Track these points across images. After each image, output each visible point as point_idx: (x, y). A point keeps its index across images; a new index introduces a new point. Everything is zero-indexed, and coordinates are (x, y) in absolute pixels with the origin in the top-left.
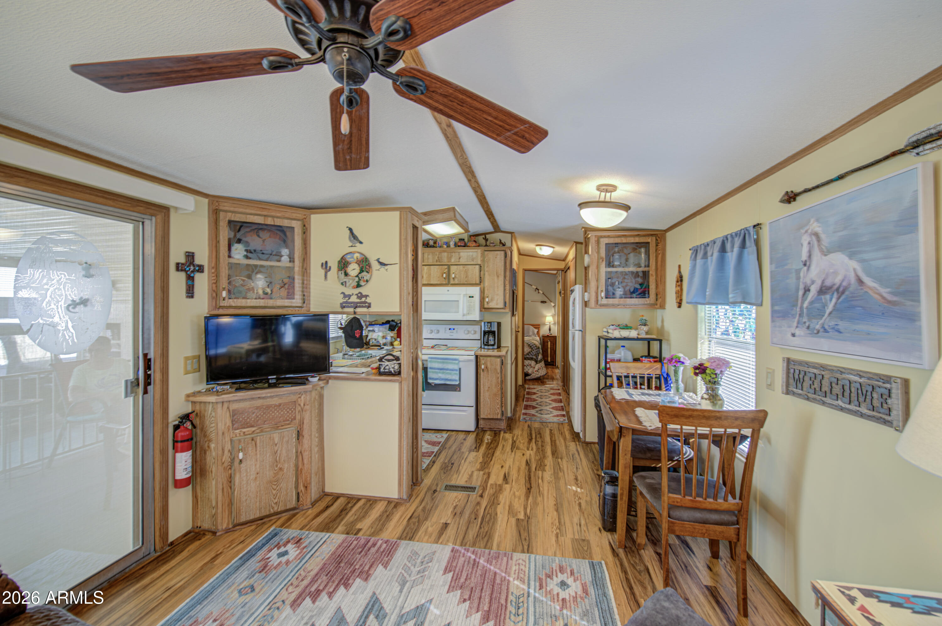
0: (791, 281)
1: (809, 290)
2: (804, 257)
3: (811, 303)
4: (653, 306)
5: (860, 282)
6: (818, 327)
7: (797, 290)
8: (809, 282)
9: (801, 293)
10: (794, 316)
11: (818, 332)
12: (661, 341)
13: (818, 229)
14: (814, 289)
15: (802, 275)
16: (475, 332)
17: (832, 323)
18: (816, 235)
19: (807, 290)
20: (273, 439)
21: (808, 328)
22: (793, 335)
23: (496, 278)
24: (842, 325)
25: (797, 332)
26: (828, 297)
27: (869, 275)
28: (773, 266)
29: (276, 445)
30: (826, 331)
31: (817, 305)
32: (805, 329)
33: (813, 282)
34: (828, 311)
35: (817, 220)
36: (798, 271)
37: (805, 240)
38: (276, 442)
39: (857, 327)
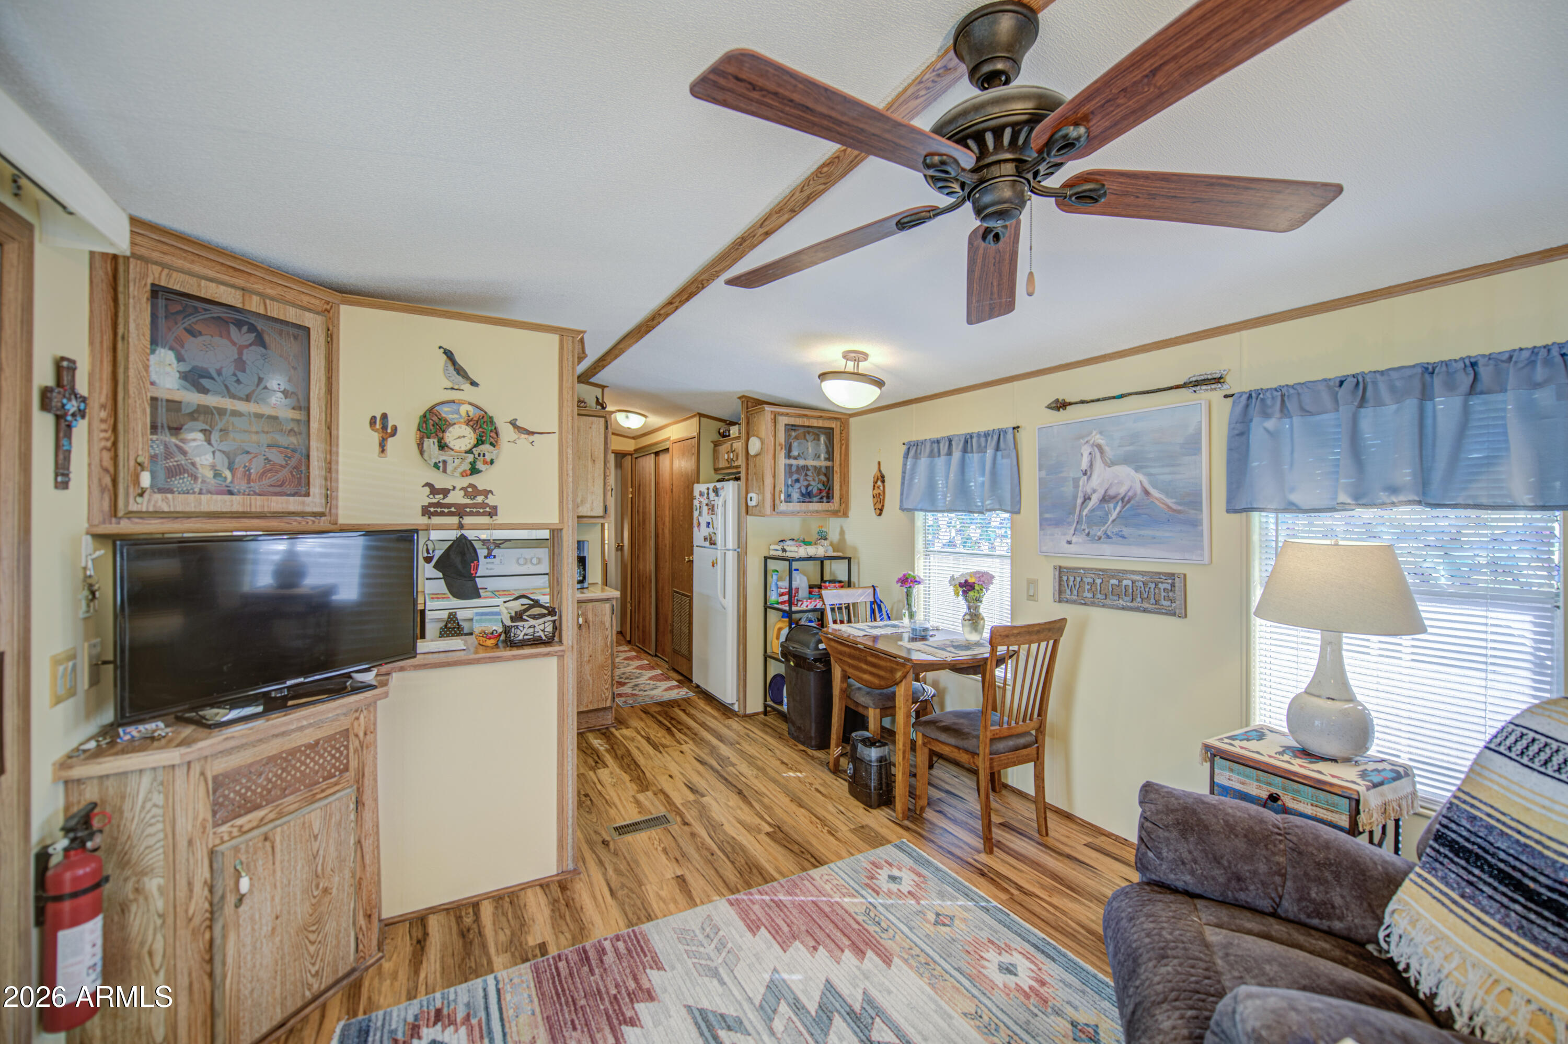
0: (1068, 489)
1: (1090, 499)
2: (1084, 465)
3: (1092, 511)
4: (835, 513)
5: (1147, 493)
6: (1099, 534)
7: (1075, 498)
8: (1089, 491)
9: (1079, 501)
10: (1070, 524)
11: (1100, 538)
12: (849, 559)
13: (1102, 442)
14: (1095, 498)
15: (1081, 483)
16: (540, 561)
17: (1116, 530)
18: (1099, 447)
19: (1087, 498)
20: (311, 826)
21: (1088, 534)
22: (1069, 542)
23: (590, 463)
24: (1126, 531)
25: (1074, 539)
26: (1111, 505)
27: (1155, 487)
28: (1044, 473)
29: (316, 837)
30: (1108, 537)
31: (1099, 513)
32: (1084, 536)
33: (1094, 491)
34: (1111, 519)
35: (1101, 433)
36: (1076, 481)
37: (1086, 451)
38: (316, 832)
39: (1142, 533)
